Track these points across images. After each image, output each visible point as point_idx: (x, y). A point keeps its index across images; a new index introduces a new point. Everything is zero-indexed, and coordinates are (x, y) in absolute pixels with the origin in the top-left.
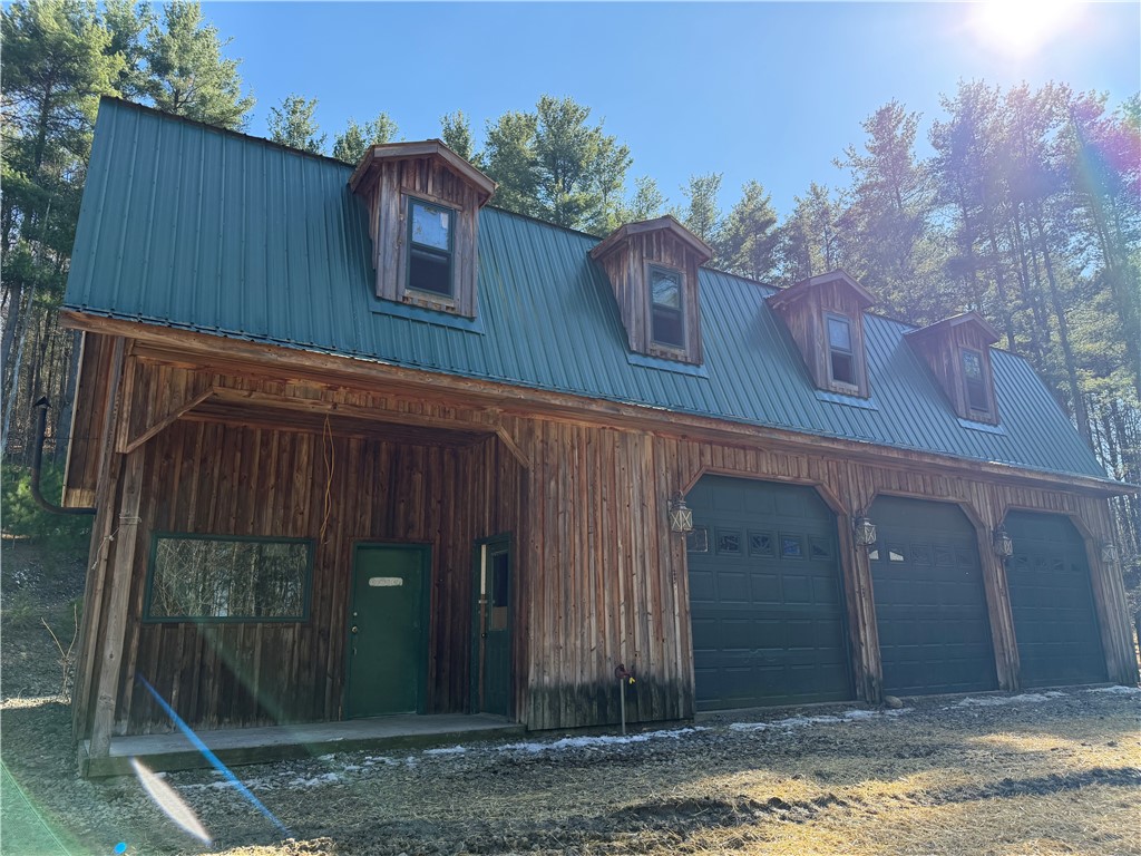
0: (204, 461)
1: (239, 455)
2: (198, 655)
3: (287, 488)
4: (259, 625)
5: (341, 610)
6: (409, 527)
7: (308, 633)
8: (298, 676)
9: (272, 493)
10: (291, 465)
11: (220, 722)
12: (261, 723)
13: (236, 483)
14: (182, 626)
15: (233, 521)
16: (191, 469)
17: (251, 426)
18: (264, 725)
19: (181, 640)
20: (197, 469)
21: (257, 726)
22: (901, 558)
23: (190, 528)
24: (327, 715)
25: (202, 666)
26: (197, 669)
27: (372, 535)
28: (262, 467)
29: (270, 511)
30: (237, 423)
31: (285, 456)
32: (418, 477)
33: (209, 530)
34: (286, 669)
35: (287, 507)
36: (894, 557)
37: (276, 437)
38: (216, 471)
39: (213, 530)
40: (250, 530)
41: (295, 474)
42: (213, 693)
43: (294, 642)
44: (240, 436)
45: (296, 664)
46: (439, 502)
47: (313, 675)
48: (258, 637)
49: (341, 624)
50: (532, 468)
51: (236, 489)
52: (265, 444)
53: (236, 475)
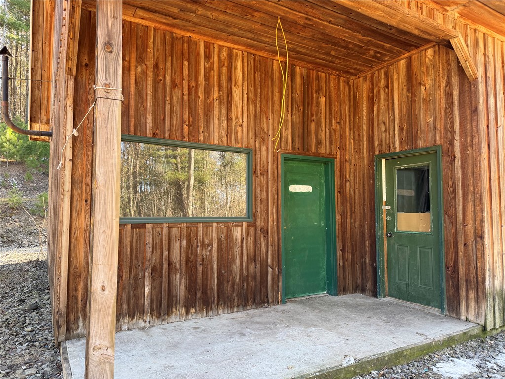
0: (156, 66)
1: (186, 63)
2: (166, 253)
3: (228, 101)
4: (215, 224)
5: (274, 211)
6: (319, 143)
7: (252, 231)
8: (247, 268)
9: (216, 104)
10: (230, 79)
11: (188, 312)
12: (221, 311)
13: (186, 91)
14: (149, 226)
15: (186, 128)
16: (144, 73)
17: (195, 37)
18: (223, 312)
19: (149, 239)
20: (150, 74)
21: (219, 314)
23: (149, 133)
24: (271, 300)
25: (170, 264)
26: (165, 266)
27: (293, 148)
28: (207, 78)
29: (216, 121)
30: (183, 33)
31: (224, 70)
32: (323, 100)
33: (167, 135)
34: (238, 261)
35: (229, 119)
37: (216, 50)
38: (168, 78)
39: (170, 135)
40: (202, 138)
41: (234, 89)
42: (180, 287)
43: (242, 239)
44: (186, 46)
45: (245, 258)
46: (339, 123)
47: (258, 266)
48: (215, 235)
49: (275, 223)
51: (186, 97)
52: (208, 56)
53: (185, 83)
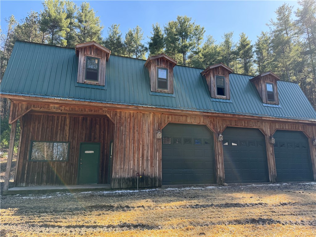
0: (43, 124)
1: (51, 122)
2: (41, 169)
3: (63, 130)
4: (56, 162)
5: (76, 159)
6: (95, 138)
7: (68, 164)
8: (65, 174)
9: (59, 131)
10: (64, 124)
11: (46, 184)
12: (56, 185)
13: (51, 129)
14: (38, 162)
15: (50, 138)
16: (40, 126)
17: (54, 115)
18: (57, 185)
19: (37, 165)
20: (41, 126)
21: (55, 185)
22: (236, 145)
23: (40, 140)
24: (73, 183)
25: (42, 171)
26: (41, 172)
27: (85, 141)
28: (57, 125)
29: (59, 135)
30: (51, 115)
31: (63, 122)
32: (98, 126)
33: (44, 140)
34: (63, 172)
35: (63, 134)
36: (233, 144)
37: (60, 118)
38: (46, 126)
39: (45, 140)
40: (54, 140)
41: (65, 126)
42: (45, 177)
43: (65, 166)
44: (52, 118)
45: (65, 171)
47: (69, 174)
48: (56, 165)
49: (76, 162)
50: (116, 124)
51: (50, 130)
52: (58, 119)
53: (51, 127)
